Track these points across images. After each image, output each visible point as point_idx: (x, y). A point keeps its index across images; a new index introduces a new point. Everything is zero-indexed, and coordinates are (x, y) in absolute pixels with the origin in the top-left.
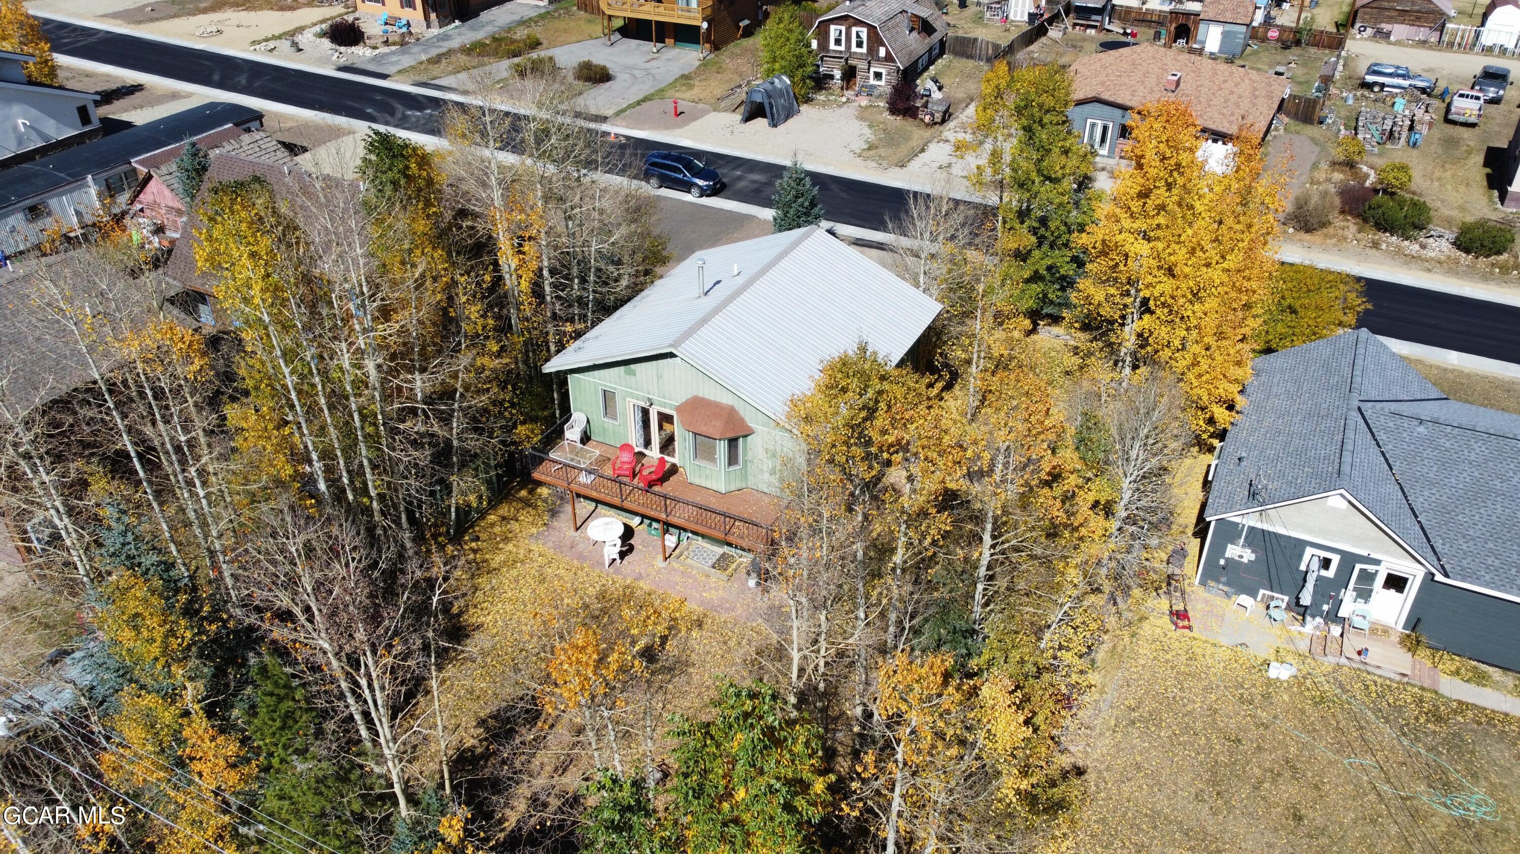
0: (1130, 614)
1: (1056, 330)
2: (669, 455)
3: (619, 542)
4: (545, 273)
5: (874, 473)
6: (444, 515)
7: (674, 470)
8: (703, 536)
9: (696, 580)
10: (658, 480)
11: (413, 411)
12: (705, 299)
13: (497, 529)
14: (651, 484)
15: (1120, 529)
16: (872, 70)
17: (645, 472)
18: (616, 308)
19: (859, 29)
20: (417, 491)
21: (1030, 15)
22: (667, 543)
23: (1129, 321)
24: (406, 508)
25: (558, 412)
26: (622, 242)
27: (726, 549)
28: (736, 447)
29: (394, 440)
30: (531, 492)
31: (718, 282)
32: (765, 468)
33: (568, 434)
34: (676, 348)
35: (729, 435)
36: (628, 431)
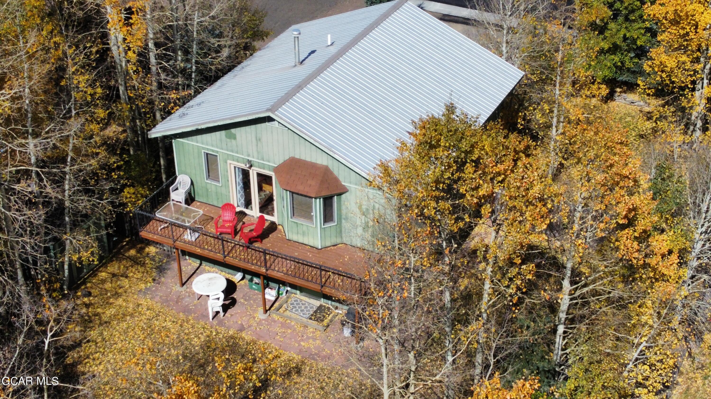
0: (703, 358)
1: (631, 97)
2: (268, 214)
3: (222, 296)
4: (151, 45)
5: (461, 224)
6: (57, 271)
7: (273, 227)
8: (302, 289)
9: (295, 330)
10: (258, 237)
11: (27, 173)
12: (300, 68)
13: (108, 286)
14: (251, 241)
15: (693, 277)
17: (246, 230)
18: (217, 78)
20: (33, 248)
22: (267, 296)
23: (699, 86)
24: (22, 265)
25: (164, 176)
26: (222, 17)
27: (323, 302)
28: (331, 206)
29: (9, 200)
30: (140, 251)
31: (313, 52)
32: (358, 223)
33: (172, 196)
34: (273, 112)
35: (324, 194)
36: (229, 192)
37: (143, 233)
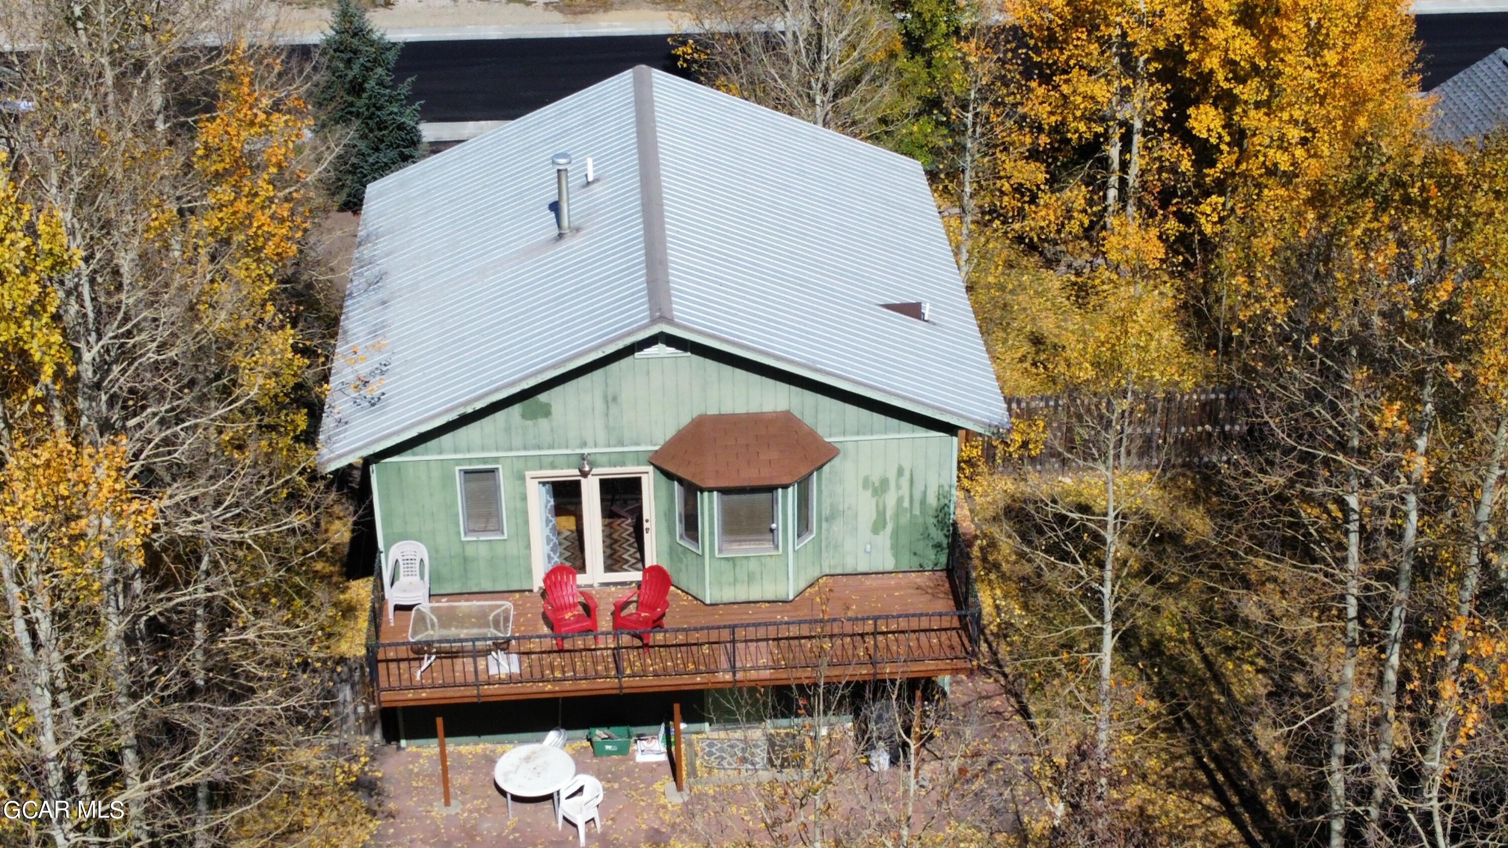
28: (807, 495)
33: (394, 596)
34: (670, 322)
35: (804, 472)
36: (528, 546)
37: (385, 696)
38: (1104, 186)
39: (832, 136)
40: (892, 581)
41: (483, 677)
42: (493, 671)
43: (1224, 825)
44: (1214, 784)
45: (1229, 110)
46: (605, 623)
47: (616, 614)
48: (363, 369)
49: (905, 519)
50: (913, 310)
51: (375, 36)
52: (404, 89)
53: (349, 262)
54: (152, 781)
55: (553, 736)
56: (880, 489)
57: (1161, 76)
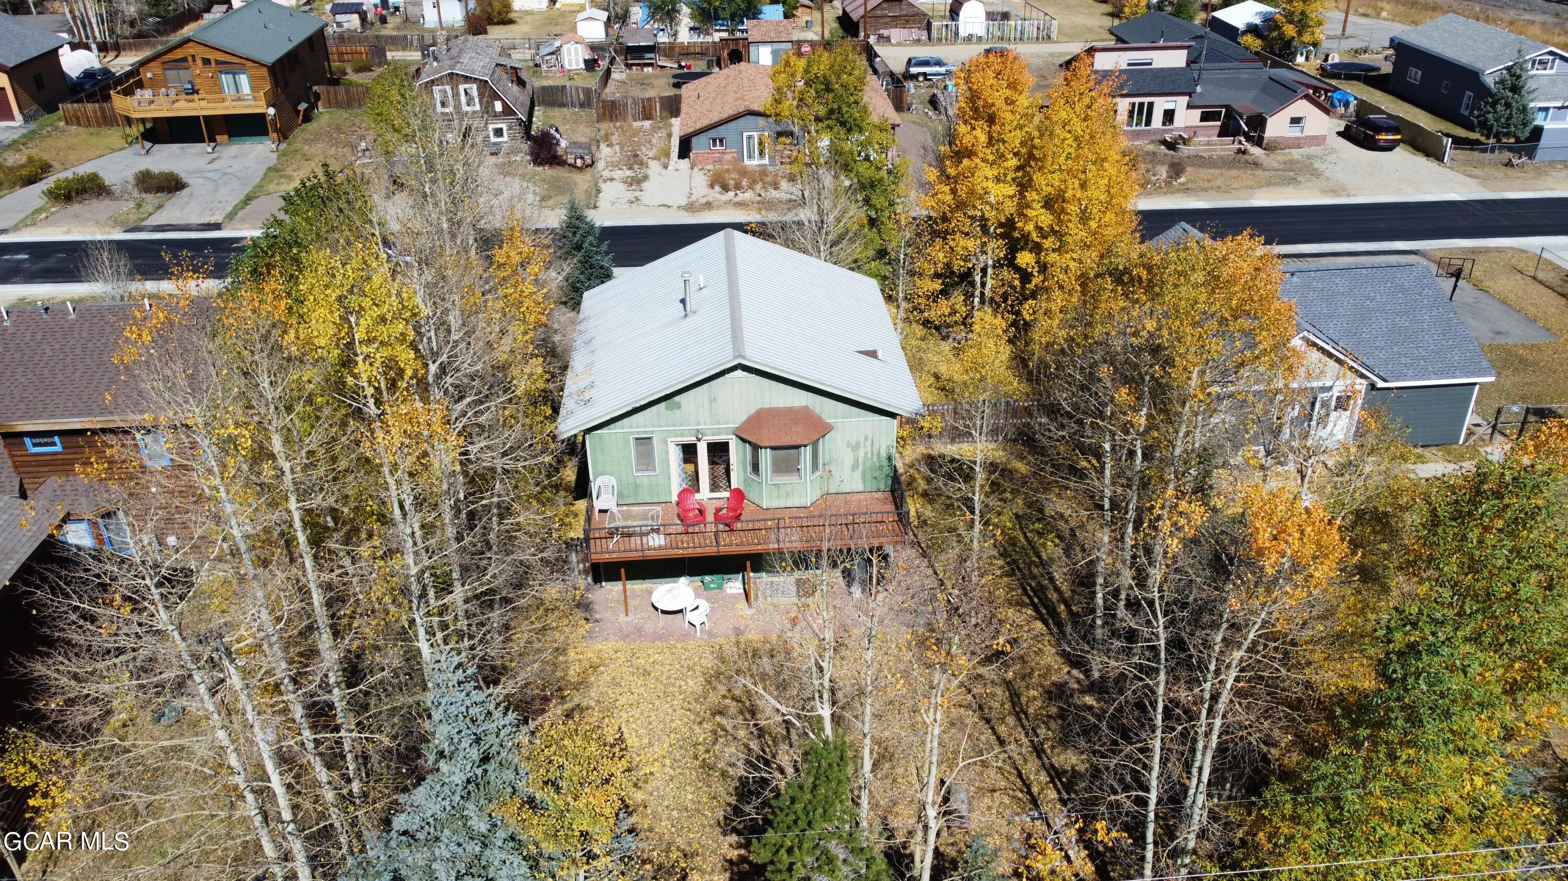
16: (491, 127)
19: (467, 86)
21: (586, 61)
27: (796, 575)
28: (817, 451)
33: (598, 505)
34: (744, 357)
35: (815, 438)
36: (669, 479)
37: (594, 557)
38: (973, 295)
39: (830, 266)
40: (862, 497)
41: (645, 546)
42: (651, 543)
43: (1039, 625)
44: (1032, 603)
45: (1038, 254)
46: (710, 517)
47: (716, 514)
48: (582, 385)
49: (869, 464)
50: (873, 354)
51: (588, 220)
52: (604, 247)
53: (574, 330)
54: (467, 587)
55: (683, 580)
56: (856, 447)
57: (1003, 236)
